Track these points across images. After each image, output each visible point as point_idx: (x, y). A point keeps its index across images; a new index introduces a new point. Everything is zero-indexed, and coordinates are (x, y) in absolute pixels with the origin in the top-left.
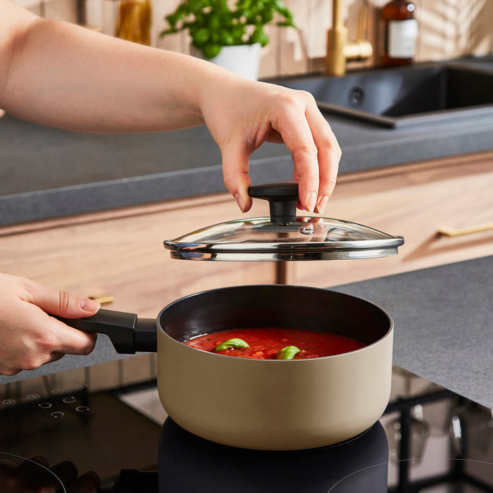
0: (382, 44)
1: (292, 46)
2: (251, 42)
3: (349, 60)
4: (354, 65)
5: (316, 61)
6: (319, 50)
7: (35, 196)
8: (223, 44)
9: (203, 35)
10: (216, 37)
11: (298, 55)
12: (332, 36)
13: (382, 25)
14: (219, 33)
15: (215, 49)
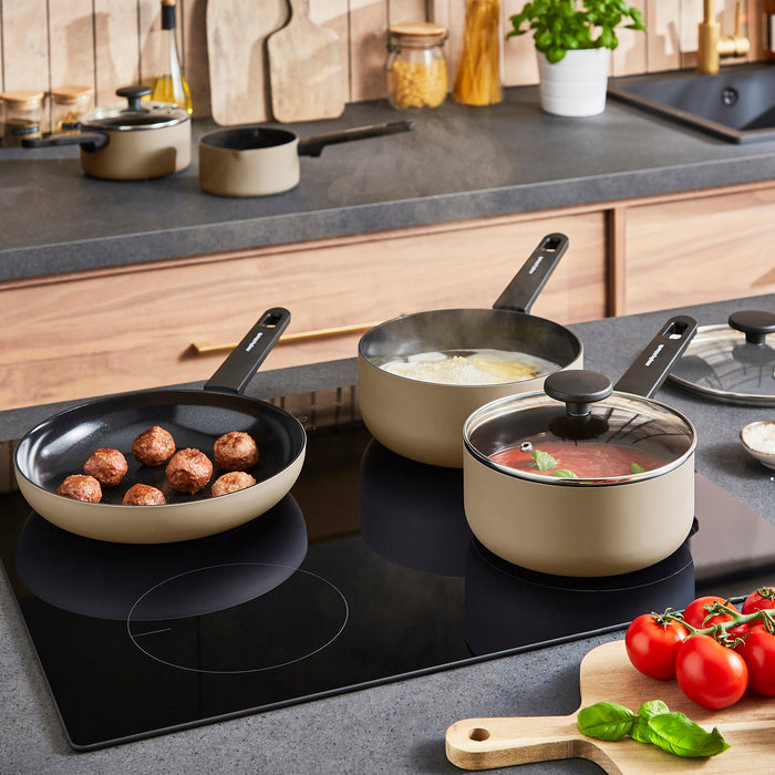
0: (765, 39)
1: (662, 39)
2: (597, 45)
3: (723, 56)
4: (731, 61)
5: (689, 55)
6: (691, 45)
7: (343, 211)
8: (565, 47)
9: (546, 39)
10: (559, 41)
11: (669, 49)
12: (704, 30)
13: (764, 17)
14: (562, 37)
15: (559, 53)
